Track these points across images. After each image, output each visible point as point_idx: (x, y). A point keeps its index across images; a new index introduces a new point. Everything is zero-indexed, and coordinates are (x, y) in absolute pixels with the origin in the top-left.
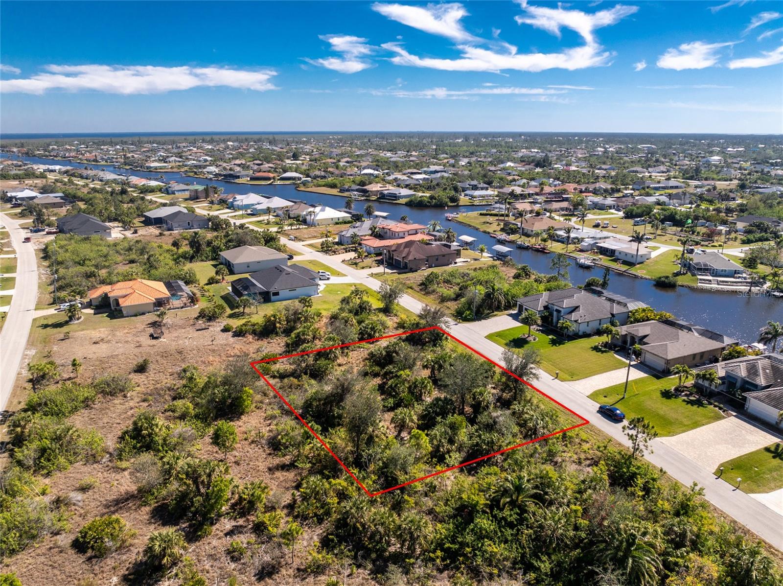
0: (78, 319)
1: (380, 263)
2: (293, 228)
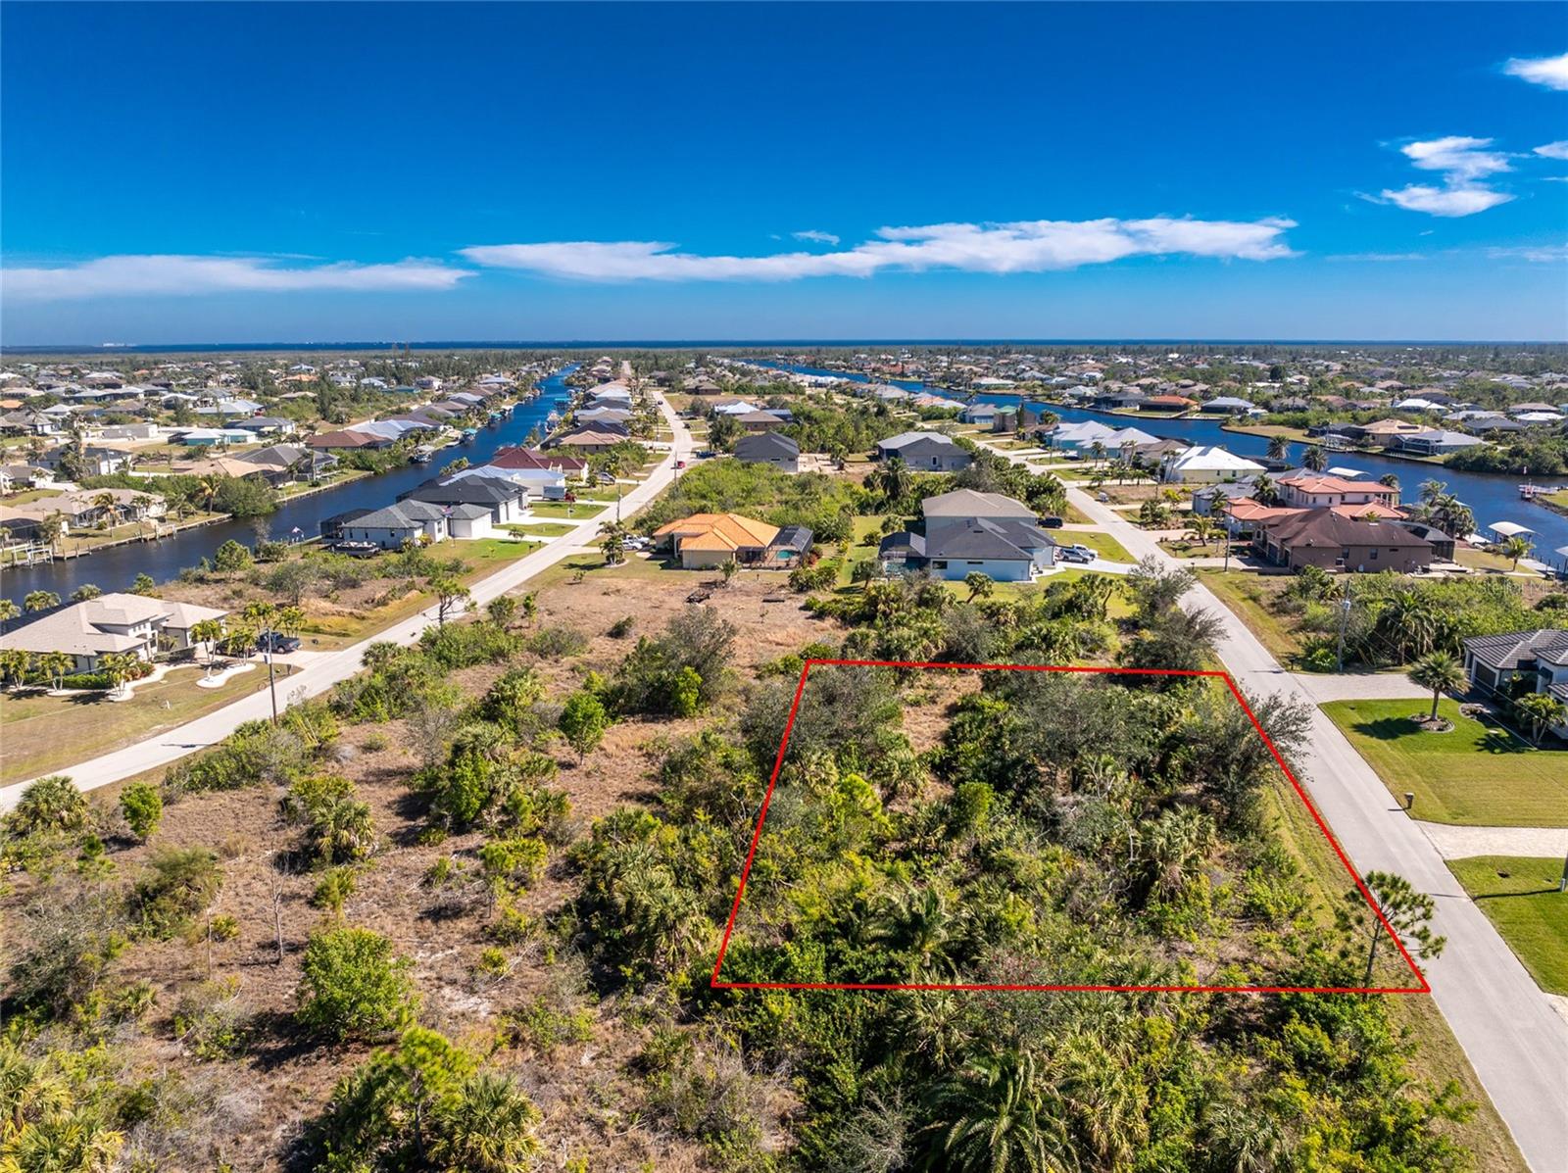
0: (618, 562)
1: (1237, 551)
2: (1124, 482)
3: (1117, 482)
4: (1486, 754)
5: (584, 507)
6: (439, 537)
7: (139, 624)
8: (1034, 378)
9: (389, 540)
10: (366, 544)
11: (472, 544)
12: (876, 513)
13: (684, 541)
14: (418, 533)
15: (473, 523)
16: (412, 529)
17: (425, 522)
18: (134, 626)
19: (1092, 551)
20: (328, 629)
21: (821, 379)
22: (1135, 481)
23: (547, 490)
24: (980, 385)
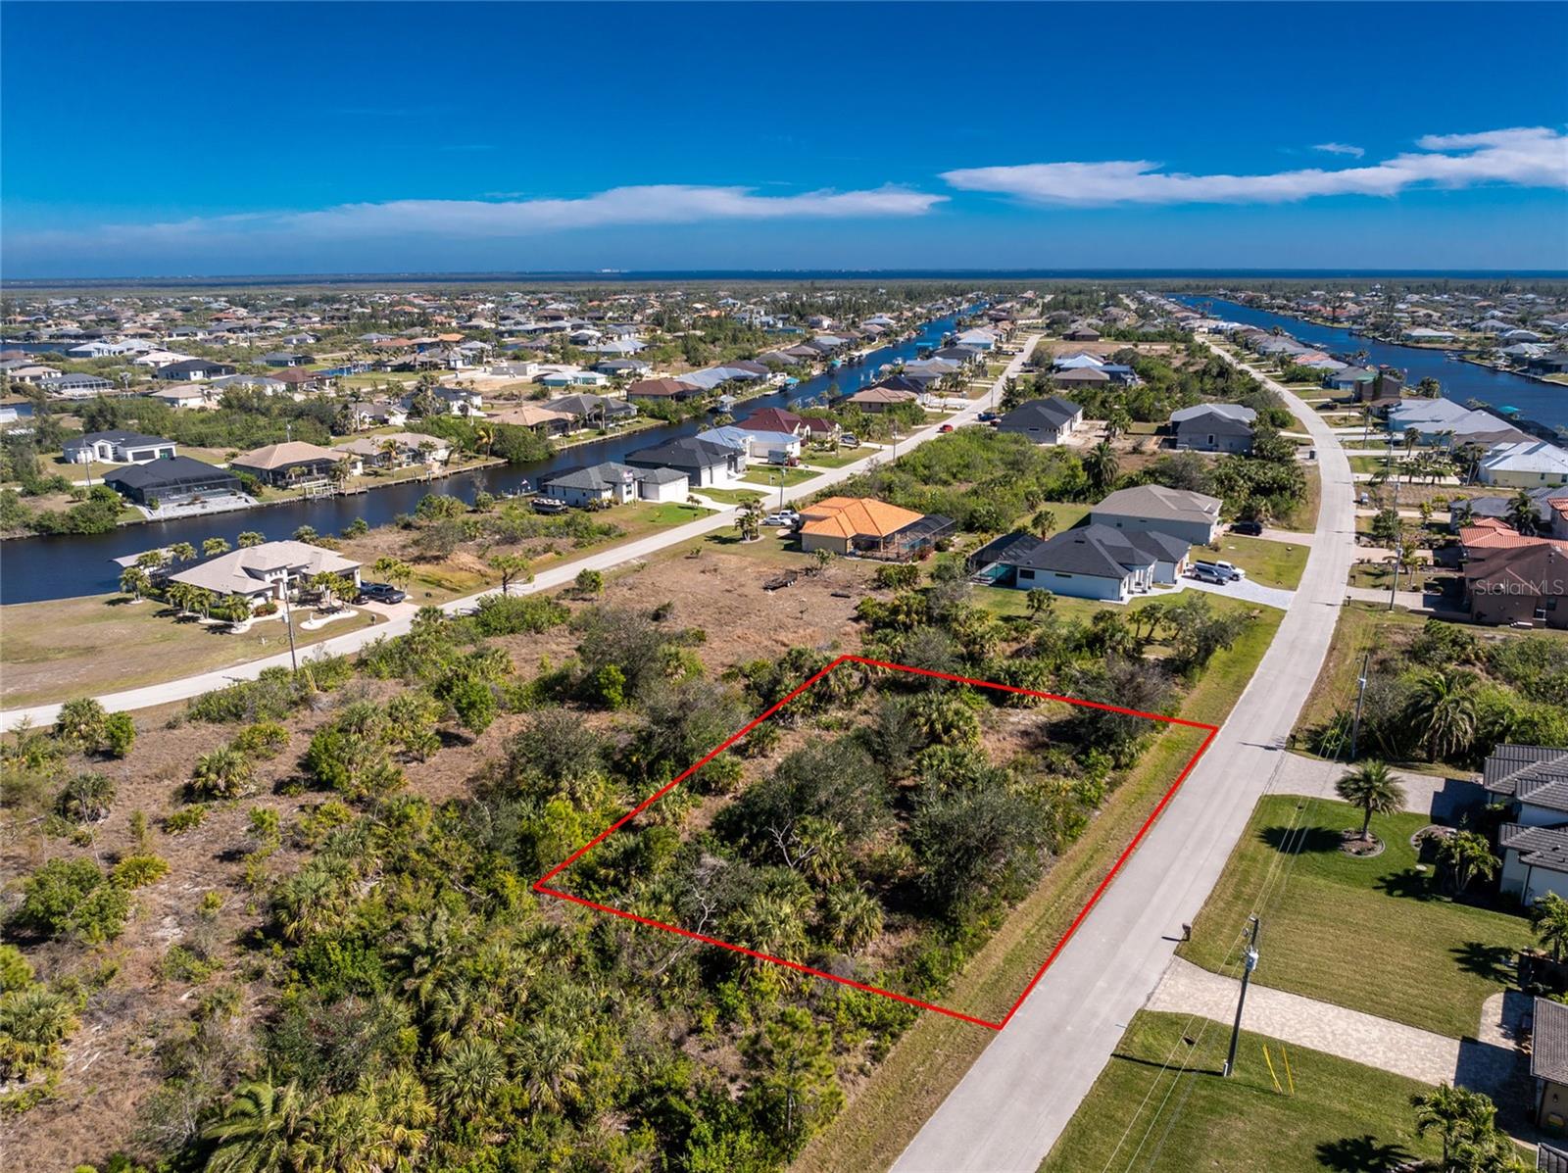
0: (752, 538)
1: (1439, 584)
2: (1415, 480)
3: (1406, 479)
4: (1382, 894)
5: (801, 472)
6: (627, 499)
7: (275, 570)
8: (1493, 329)
9: (581, 499)
10: (558, 502)
11: (652, 507)
12: (1074, 501)
13: (808, 523)
14: (607, 495)
15: (661, 487)
16: (599, 491)
17: (615, 484)
18: (270, 572)
19: (1238, 571)
20: (447, 584)
21: (1223, 324)
22: (1429, 479)
23: (771, 453)
24: (1409, 337)
